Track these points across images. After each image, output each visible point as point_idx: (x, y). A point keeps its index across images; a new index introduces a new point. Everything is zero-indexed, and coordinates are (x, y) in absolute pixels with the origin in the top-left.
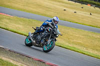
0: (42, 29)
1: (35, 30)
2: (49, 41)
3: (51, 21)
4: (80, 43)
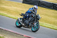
0: (28, 15)
1: (21, 15)
2: (35, 24)
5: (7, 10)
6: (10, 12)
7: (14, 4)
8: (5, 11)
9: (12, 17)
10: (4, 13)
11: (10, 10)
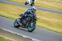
3: (31, 10)
4: (15, 14)
5: (47, 22)
6: (51, 25)
7: (55, 16)
8: (46, 23)
9: (53, 30)
10: (44, 25)
11: (51, 22)
